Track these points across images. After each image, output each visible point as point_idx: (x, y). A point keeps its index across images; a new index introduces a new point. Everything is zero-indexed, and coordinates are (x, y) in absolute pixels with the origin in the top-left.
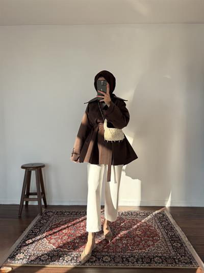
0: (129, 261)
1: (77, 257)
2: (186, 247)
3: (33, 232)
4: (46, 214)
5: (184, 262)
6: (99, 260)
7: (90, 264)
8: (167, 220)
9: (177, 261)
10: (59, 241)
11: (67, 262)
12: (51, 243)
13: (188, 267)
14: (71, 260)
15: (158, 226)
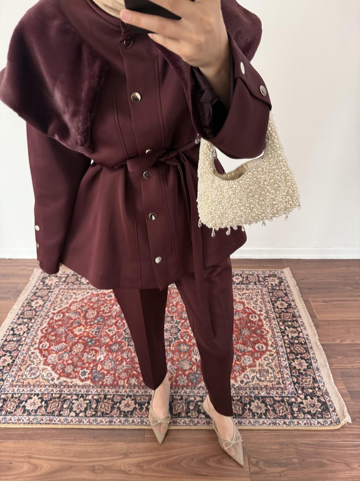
0: (199, 412)
1: (98, 401)
2: (318, 369)
3: (14, 334)
4: (44, 282)
5: (309, 413)
6: (141, 409)
7: (123, 419)
8: (286, 294)
9: (295, 409)
10: (66, 357)
11: (77, 415)
12: (49, 365)
13: (316, 424)
14: (86, 409)
15: (267, 312)
